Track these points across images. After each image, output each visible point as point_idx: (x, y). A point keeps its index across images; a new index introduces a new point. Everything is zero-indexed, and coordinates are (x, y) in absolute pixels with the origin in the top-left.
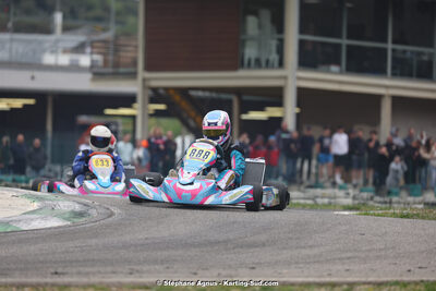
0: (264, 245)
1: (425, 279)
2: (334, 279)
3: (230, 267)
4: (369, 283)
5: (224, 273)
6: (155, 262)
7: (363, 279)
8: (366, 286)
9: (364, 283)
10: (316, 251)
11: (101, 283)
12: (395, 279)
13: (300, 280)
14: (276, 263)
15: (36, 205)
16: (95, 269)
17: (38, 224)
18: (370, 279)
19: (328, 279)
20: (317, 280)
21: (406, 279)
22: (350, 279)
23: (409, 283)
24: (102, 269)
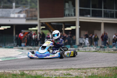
0: (76, 60)
1: (115, 66)
2: (94, 67)
3: (70, 65)
4: (102, 67)
5: (69, 66)
6: (52, 65)
7: (101, 67)
8: (102, 68)
9: (101, 68)
10: (89, 61)
11: (41, 69)
12: (108, 66)
13: (86, 67)
14: (80, 64)
15: (21, 53)
16: (39, 67)
17: (22, 57)
18: (103, 67)
19: (93, 67)
20: (90, 67)
21: (111, 66)
22: (98, 67)
23: (111, 67)
24: (40, 67)
